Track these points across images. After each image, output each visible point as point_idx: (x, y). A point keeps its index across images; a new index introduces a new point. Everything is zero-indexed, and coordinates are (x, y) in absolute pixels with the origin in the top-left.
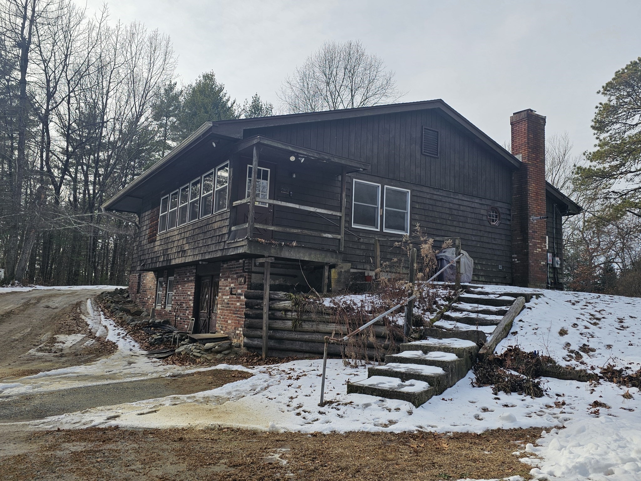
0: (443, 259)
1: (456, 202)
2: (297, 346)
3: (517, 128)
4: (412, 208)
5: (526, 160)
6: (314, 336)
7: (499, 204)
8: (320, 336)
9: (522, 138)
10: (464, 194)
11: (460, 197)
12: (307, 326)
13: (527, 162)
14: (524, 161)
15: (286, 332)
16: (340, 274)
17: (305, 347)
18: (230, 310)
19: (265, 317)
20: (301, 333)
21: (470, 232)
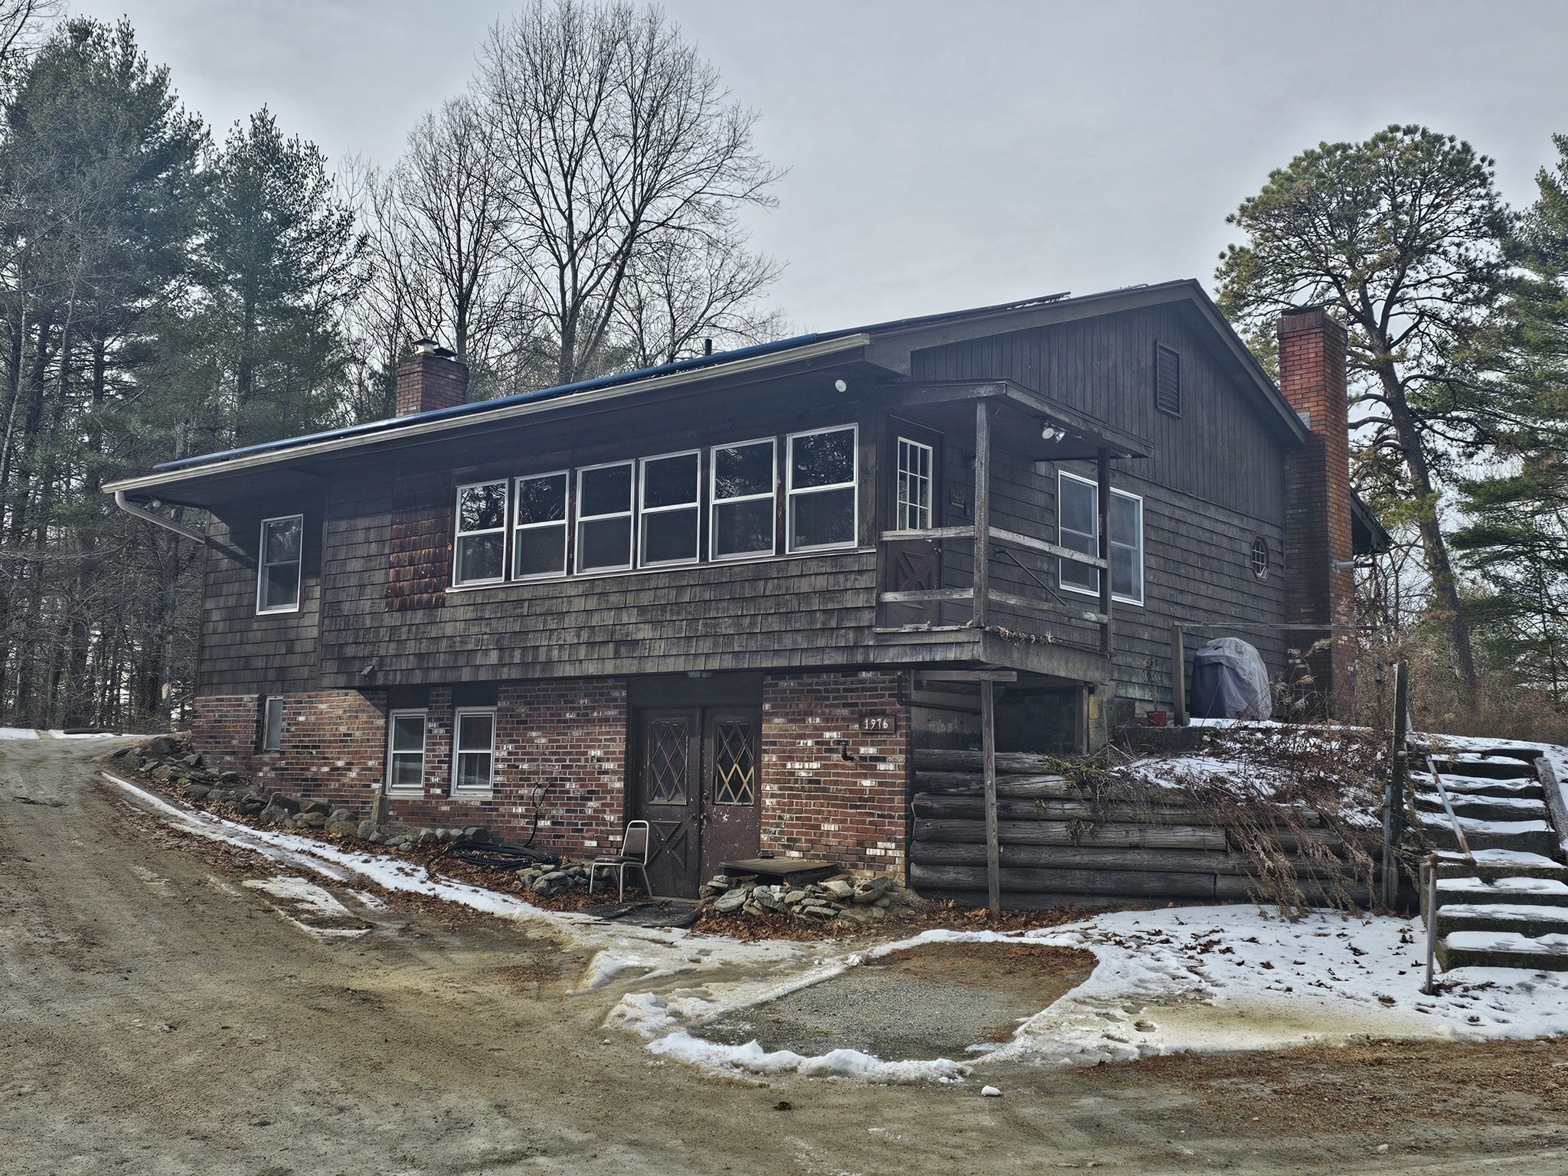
0: (1221, 664)
1: (1207, 524)
2: (1078, 880)
3: (1296, 348)
4: (1146, 539)
5: (1320, 428)
6: (1129, 857)
7: (1266, 530)
8: (1146, 856)
9: (1310, 375)
10: (1217, 505)
11: (1212, 512)
12: (1112, 835)
13: (1324, 432)
14: (1315, 428)
15: (1045, 850)
16: (1100, 707)
17: (1100, 882)
18: (825, 798)
19: (992, 813)
20: (1092, 851)
21: (1228, 596)
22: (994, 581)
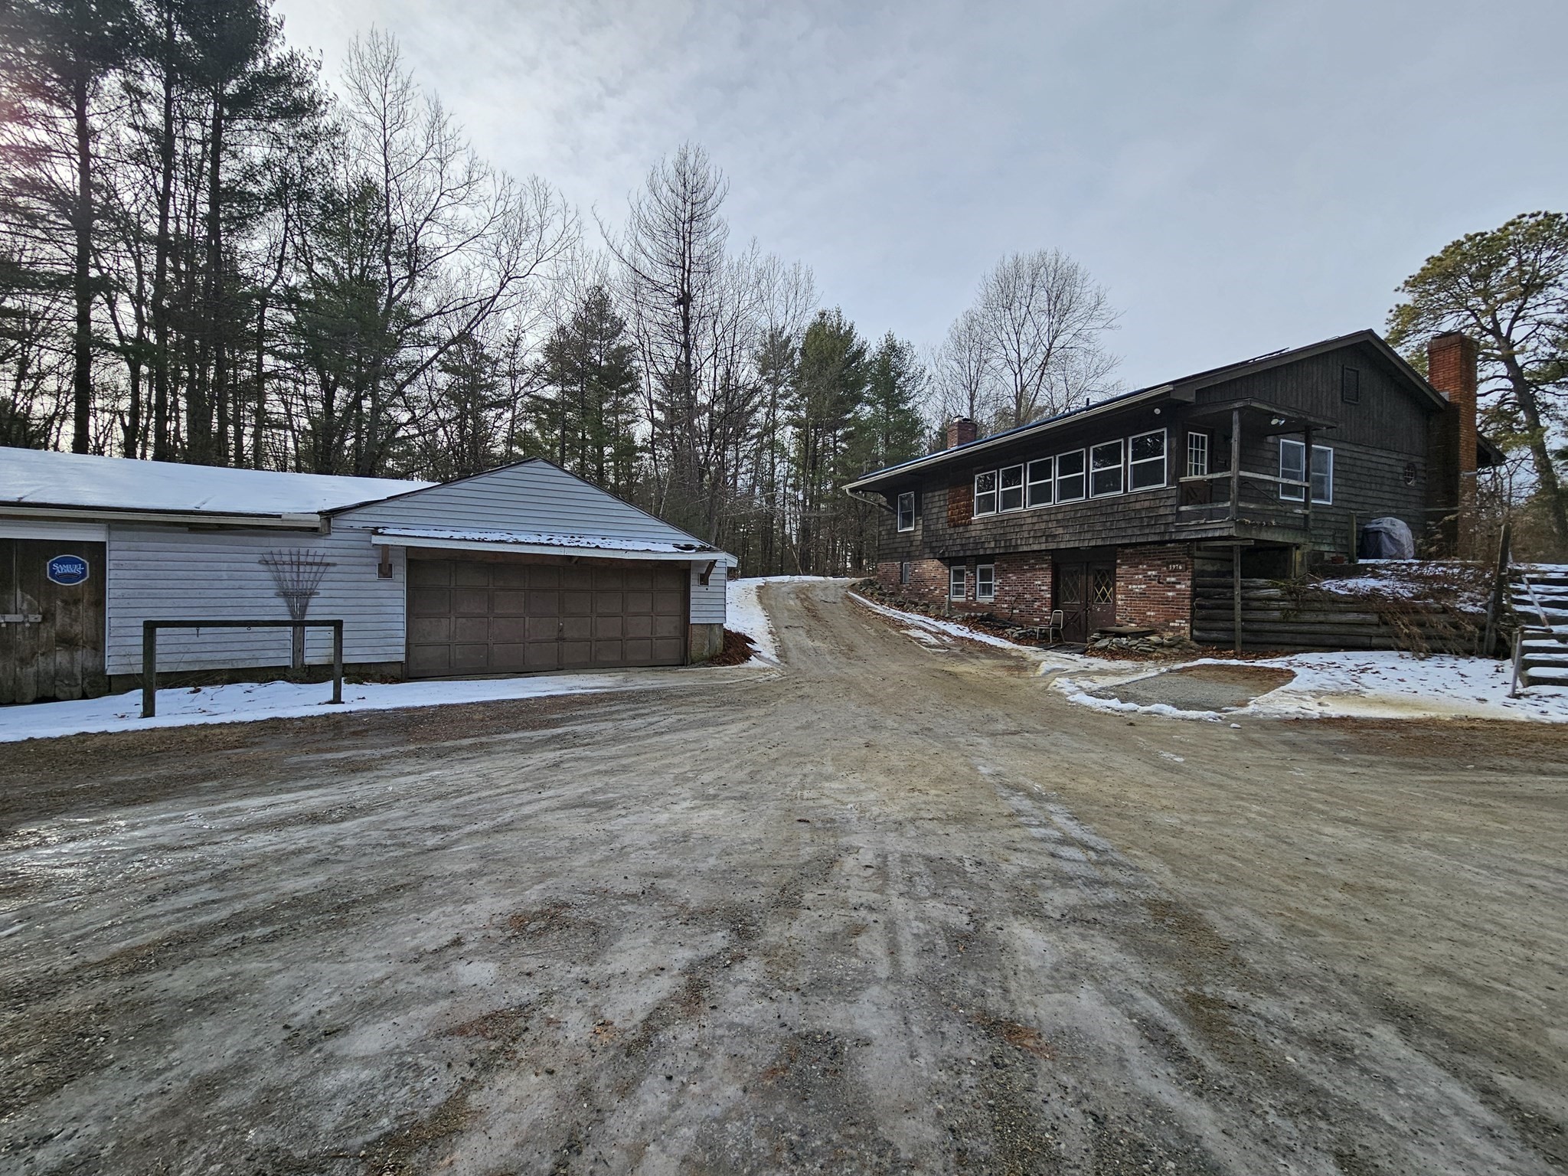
0: (1381, 531)
1: (1374, 459)
2: (1287, 638)
3: (1442, 356)
4: (1334, 470)
5: (1456, 399)
6: (1318, 627)
7: (1415, 459)
8: (1328, 627)
9: (1451, 371)
10: (1381, 449)
11: (1378, 452)
12: (1308, 617)
13: (1459, 401)
14: (1453, 401)
15: (1268, 624)
16: (1303, 555)
18: (1149, 601)
19: (1238, 607)
20: (1295, 624)
21: (1387, 496)
22: (1241, 497)
